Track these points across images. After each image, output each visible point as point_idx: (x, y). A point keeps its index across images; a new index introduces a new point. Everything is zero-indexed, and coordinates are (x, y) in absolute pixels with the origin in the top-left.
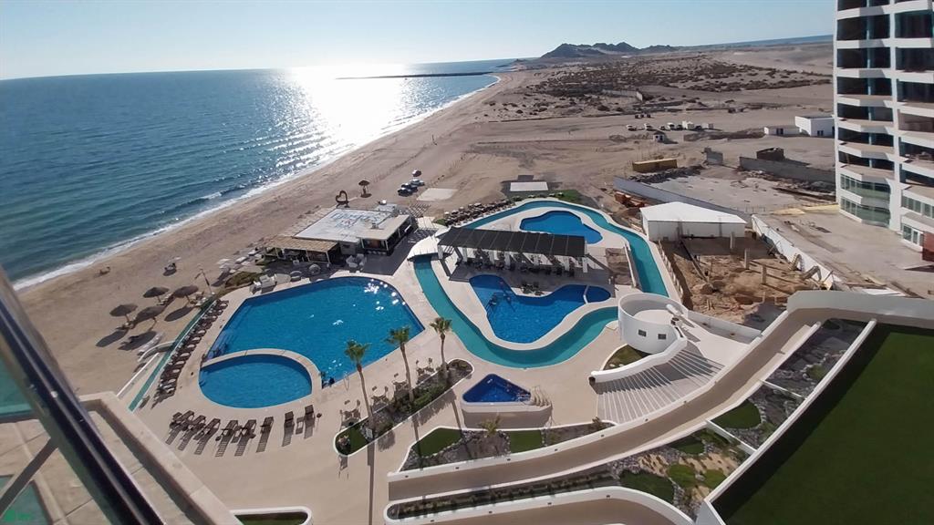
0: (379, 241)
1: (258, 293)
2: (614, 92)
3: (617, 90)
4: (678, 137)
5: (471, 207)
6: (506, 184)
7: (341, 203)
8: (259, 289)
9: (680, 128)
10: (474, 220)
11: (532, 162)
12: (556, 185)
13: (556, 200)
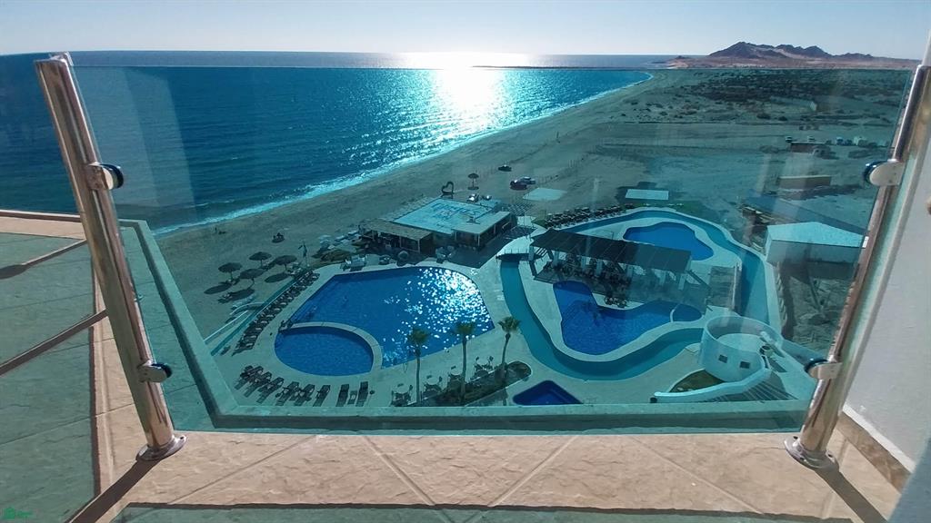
0: (473, 235)
1: (348, 271)
2: (784, 100)
3: (789, 97)
4: (843, 153)
5: (578, 211)
6: (623, 190)
7: (445, 193)
8: (349, 268)
9: (849, 143)
10: (577, 224)
11: (660, 168)
12: (679, 195)
13: (674, 211)
